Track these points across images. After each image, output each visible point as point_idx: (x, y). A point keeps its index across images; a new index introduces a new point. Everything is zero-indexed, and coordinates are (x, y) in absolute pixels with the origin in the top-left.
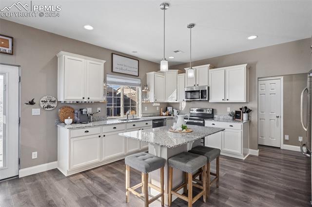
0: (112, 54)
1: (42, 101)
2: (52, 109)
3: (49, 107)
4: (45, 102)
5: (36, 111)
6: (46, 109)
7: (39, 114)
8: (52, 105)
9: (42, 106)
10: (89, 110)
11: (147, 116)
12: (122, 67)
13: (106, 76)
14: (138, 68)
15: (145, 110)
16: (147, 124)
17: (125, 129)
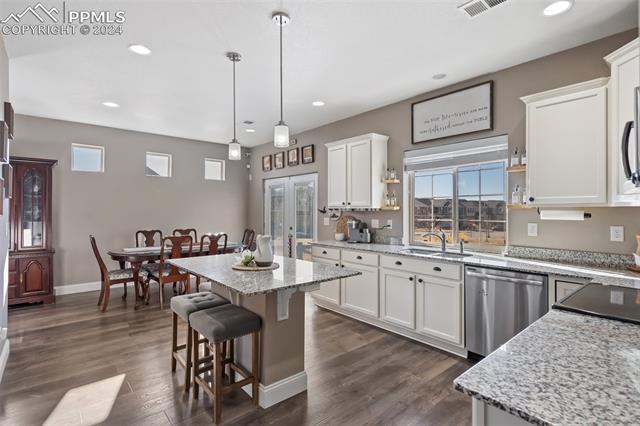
0: (413, 105)
1: (330, 209)
2: (336, 219)
3: (334, 216)
4: (332, 210)
5: (327, 221)
6: (332, 219)
7: (328, 224)
8: (336, 214)
9: (330, 215)
10: (375, 223)
11: (538, 256)
12: (437, 123)
13: (404, 156)
14: (489, 106)
15: (529, 234)
16: (438, 269)
17: (376, 264)
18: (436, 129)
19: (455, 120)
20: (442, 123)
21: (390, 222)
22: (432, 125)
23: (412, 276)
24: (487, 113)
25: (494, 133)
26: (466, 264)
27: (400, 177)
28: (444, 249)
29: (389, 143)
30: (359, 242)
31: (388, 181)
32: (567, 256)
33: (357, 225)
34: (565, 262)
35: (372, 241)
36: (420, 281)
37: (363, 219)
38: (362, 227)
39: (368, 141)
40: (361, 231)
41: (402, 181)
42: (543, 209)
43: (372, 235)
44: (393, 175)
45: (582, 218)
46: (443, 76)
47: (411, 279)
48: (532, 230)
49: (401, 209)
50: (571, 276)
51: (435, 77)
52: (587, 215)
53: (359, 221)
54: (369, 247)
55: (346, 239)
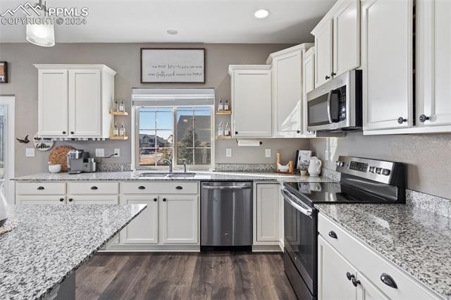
0: (141, 49)
1: (35, 139)
2: (47, 149)
3: (43, 146)
4: (39, 139)
5: (30, 152)
6: (40, 149)
7: (33, 155)
8: (47, 144)
9: (35, 145)
10: (100, 152)
11: (232, 169)
12: (163, 69)
13: (132, 93)
14: (203, 66)
15: (227, 156)
16: (179, 188)
17: (117, 192)
18: (163, 74)
19: (178, 71)
20: (167, 71)
21: (117, 151)
22: (159, 70)
23: (156, 197)
24: (202, 70)
25: (206, 86)
26: (202, 181)
27: (128, 110)
28: (171, 171)
29: (116, 77)
30: (83, 172)
31: (116, 113)
32: (247, 167)
33: (80, 156)
34: (247, 171)
35: (98, 170)
36: (164, 200)
37: (86, 149)
38: (85, 157)
39: (98, 71)
40: (86, 161)
41: (130, 114)
42: (240, 139)
43: (97, 164)
44: (122, 108)
45: (259, 145)
46: (175, 33)
47: (155, 200)
48: (229, 153)
49: (129, 140)
50: (263, 180)
51: (169, 32)
52: (261, 143)
53: (82, 150)
54: (94, 176)
55: (63, 171)
